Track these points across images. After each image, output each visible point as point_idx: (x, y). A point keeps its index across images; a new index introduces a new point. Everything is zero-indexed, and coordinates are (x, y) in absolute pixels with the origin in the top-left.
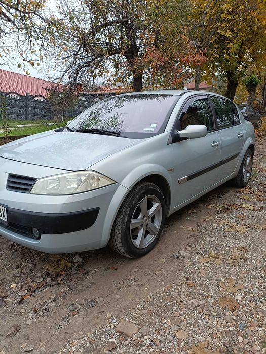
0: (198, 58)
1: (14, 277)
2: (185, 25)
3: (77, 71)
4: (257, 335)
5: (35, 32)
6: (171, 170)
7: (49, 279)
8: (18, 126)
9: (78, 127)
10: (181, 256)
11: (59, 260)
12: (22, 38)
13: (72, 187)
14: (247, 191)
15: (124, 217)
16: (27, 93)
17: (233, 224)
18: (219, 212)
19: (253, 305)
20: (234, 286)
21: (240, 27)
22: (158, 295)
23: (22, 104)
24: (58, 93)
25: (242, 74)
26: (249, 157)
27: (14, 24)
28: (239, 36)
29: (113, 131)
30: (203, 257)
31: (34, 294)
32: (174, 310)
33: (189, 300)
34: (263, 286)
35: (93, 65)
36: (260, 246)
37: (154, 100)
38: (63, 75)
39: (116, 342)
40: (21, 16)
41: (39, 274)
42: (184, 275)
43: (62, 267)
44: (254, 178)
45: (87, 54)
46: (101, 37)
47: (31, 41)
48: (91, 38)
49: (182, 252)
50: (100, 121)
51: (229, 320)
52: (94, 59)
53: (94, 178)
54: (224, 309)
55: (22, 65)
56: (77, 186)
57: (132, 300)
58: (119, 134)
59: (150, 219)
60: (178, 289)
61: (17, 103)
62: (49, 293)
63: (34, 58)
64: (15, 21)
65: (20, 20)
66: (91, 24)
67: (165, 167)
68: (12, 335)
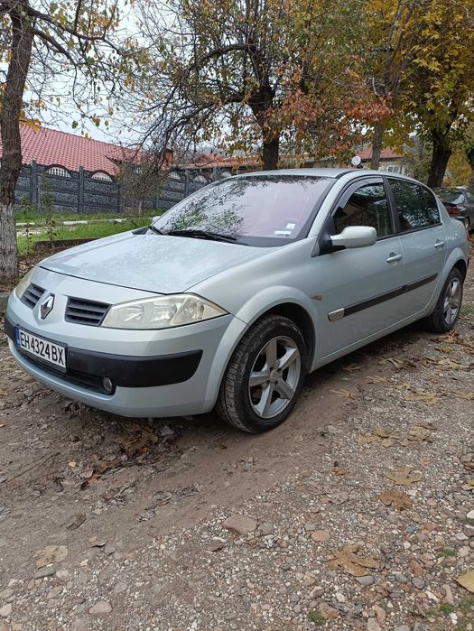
0: (376, 110)
1: (73, 452)
2: (355, 53)
3: (168, 131)
4: (432, 541)
5: (103, 69)
6: (316, 298)
7: (124, 457)
8: (65, 223)
9: (169, 227)
10: (328, 433)
11: (138, 432)
12: (82, 79)
13: (162, 318)
14: (451, 339)
15: (239, 367)
16: (81, 168)
17: (418, 389)
18: (397, 370)
19: (432, 503)
20: (408, 477)
21: (456, 53)
22: (288, 484)
23: (73, 185)
24: (134, 167)
25: (459, 136)
26: (456, 281)
27: (69, 57)
28: (454, 68)
29: (226, 234)
30: (363, 435)
31: (104, 476)
32: (311, 504)
33: (335, 492)
34: (452, 479)
35: (196, 121)
36: (459, 423)
37: (296, 185)
38: (145, 139)
39: (223, 540)
40: (81, 44)
41: (109, 450)
42: (330, 459)
43: (143, 442)
44: (466, 317)
45: (186, 102)
46: (210, 73)
47: (95, 84)
48: (192, 74)
49: (330, 427)
50: (206, 218)
51: (393, 521)
52: (197, 112)
53: (195, 305)
54: (388, 506)
55: (80, 123)
56: (168, 318)
57: (249, 489)
58: (235, 239)
59: (281, 374)
60: (319, 477)
61: (63, 184)
62: (125, 476)
63: (99, 113)
64: (71, 52)
65: (79, 50)
66: (194, 50)
67: (306, 293)
68: (74, 527)
